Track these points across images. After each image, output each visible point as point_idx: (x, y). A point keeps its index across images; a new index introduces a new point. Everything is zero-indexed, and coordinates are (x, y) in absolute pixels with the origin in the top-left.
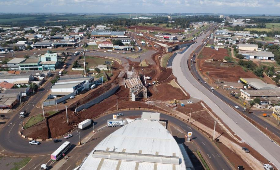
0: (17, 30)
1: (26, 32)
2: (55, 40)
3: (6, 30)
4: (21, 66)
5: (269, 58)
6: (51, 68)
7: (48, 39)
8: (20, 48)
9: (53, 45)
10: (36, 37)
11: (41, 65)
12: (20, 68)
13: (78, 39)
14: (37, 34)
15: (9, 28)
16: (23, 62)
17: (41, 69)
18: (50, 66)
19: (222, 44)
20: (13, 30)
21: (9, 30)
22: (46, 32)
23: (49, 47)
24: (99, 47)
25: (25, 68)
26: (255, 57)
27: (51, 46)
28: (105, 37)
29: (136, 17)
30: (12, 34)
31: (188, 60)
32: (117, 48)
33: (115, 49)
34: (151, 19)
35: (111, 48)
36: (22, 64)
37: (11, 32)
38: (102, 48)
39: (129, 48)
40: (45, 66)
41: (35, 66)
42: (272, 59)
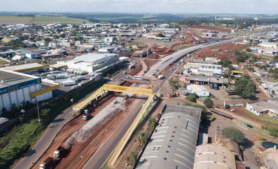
0: (108, 26)
1: (112, 27)
2: (125, 33)
3: (102, 26)
4: (94, 42)
5: (274, 53)
6: (108, 45)
7: (122, 32)
8: (101, 35)
9: (120, 35)
10: (116, 30)
11: (103, 43)
12: (94, 43)
13: (140, 32)
14: (118, 28)
15: (104, 24)
16: (96, 40)
17: (103, 44)
18: (108, 43)
19: (246, 41)
20: (106, 26)
21: (104, 25)
22: (125, 27)
23: (117, 36)
24: (147, 38)
25: (96, 43)
26: (262, 52)
27: (118, 35)
28: (159, 32)
29: (219, 18)
30: (104, 28)
31: (201, 48)
32: (157, 39)
33: (156, 39)
34: (233, 20)
35: (154, 39)
36: (95, 41)
37: (104, 27)
38: (148, 38)
39: (165, 39)
40: (105, 43)
41: (101, 42)
42: (275, 54)
